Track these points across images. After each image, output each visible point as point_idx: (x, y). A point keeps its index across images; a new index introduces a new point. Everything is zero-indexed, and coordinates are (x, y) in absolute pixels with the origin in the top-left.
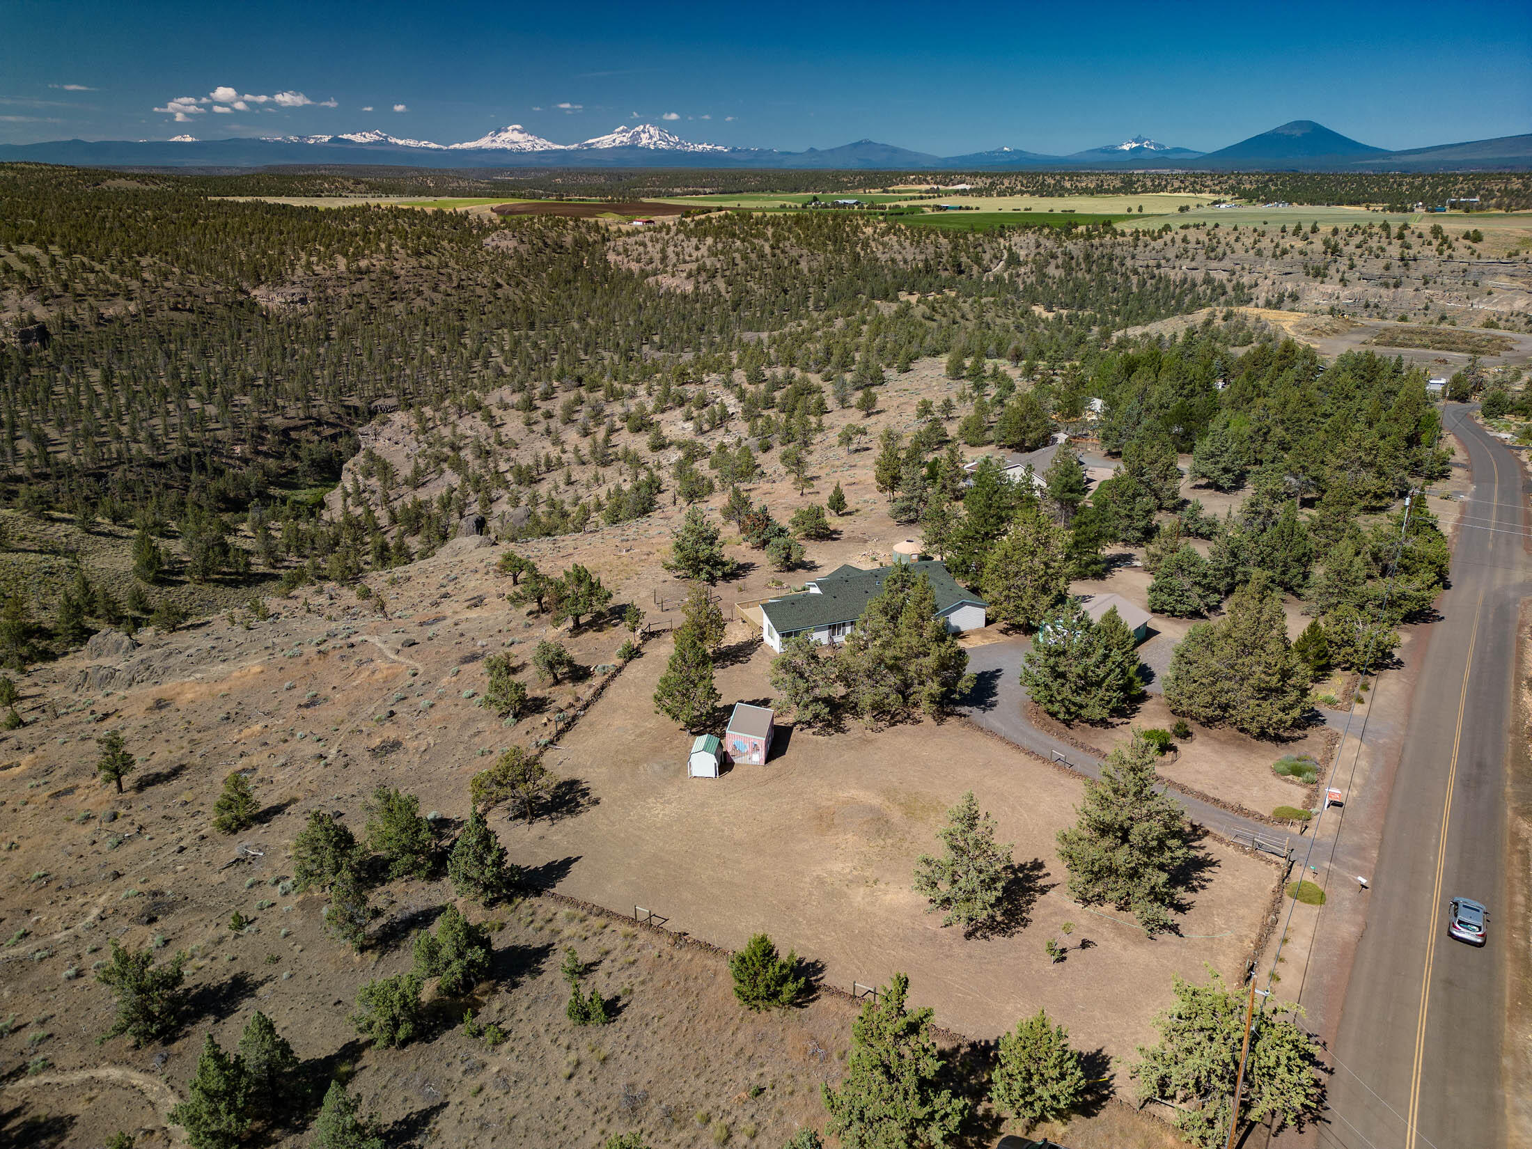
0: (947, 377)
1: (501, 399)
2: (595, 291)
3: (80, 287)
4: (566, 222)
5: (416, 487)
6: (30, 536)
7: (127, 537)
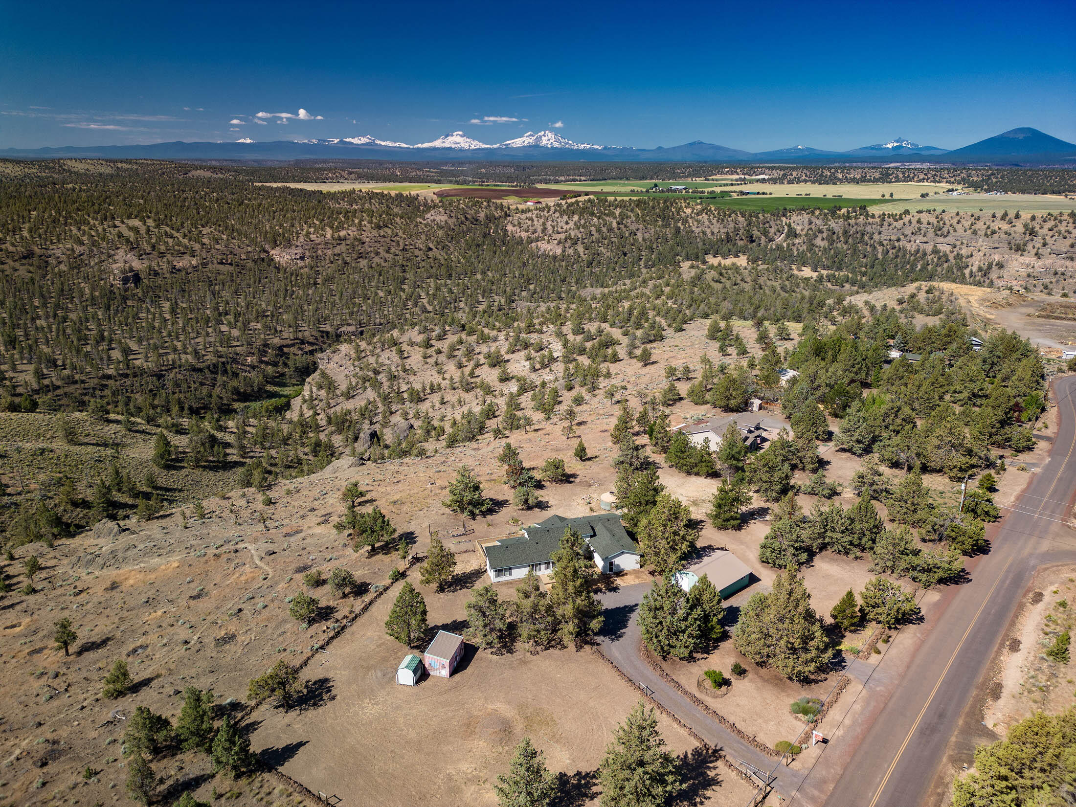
0: (707, 337)
1: (410, 339)
2: (495, 253)
3: (163, 248)
4: (482, 203)
5: (348, 399)
6: (92, 433)
7: (154, 434)
